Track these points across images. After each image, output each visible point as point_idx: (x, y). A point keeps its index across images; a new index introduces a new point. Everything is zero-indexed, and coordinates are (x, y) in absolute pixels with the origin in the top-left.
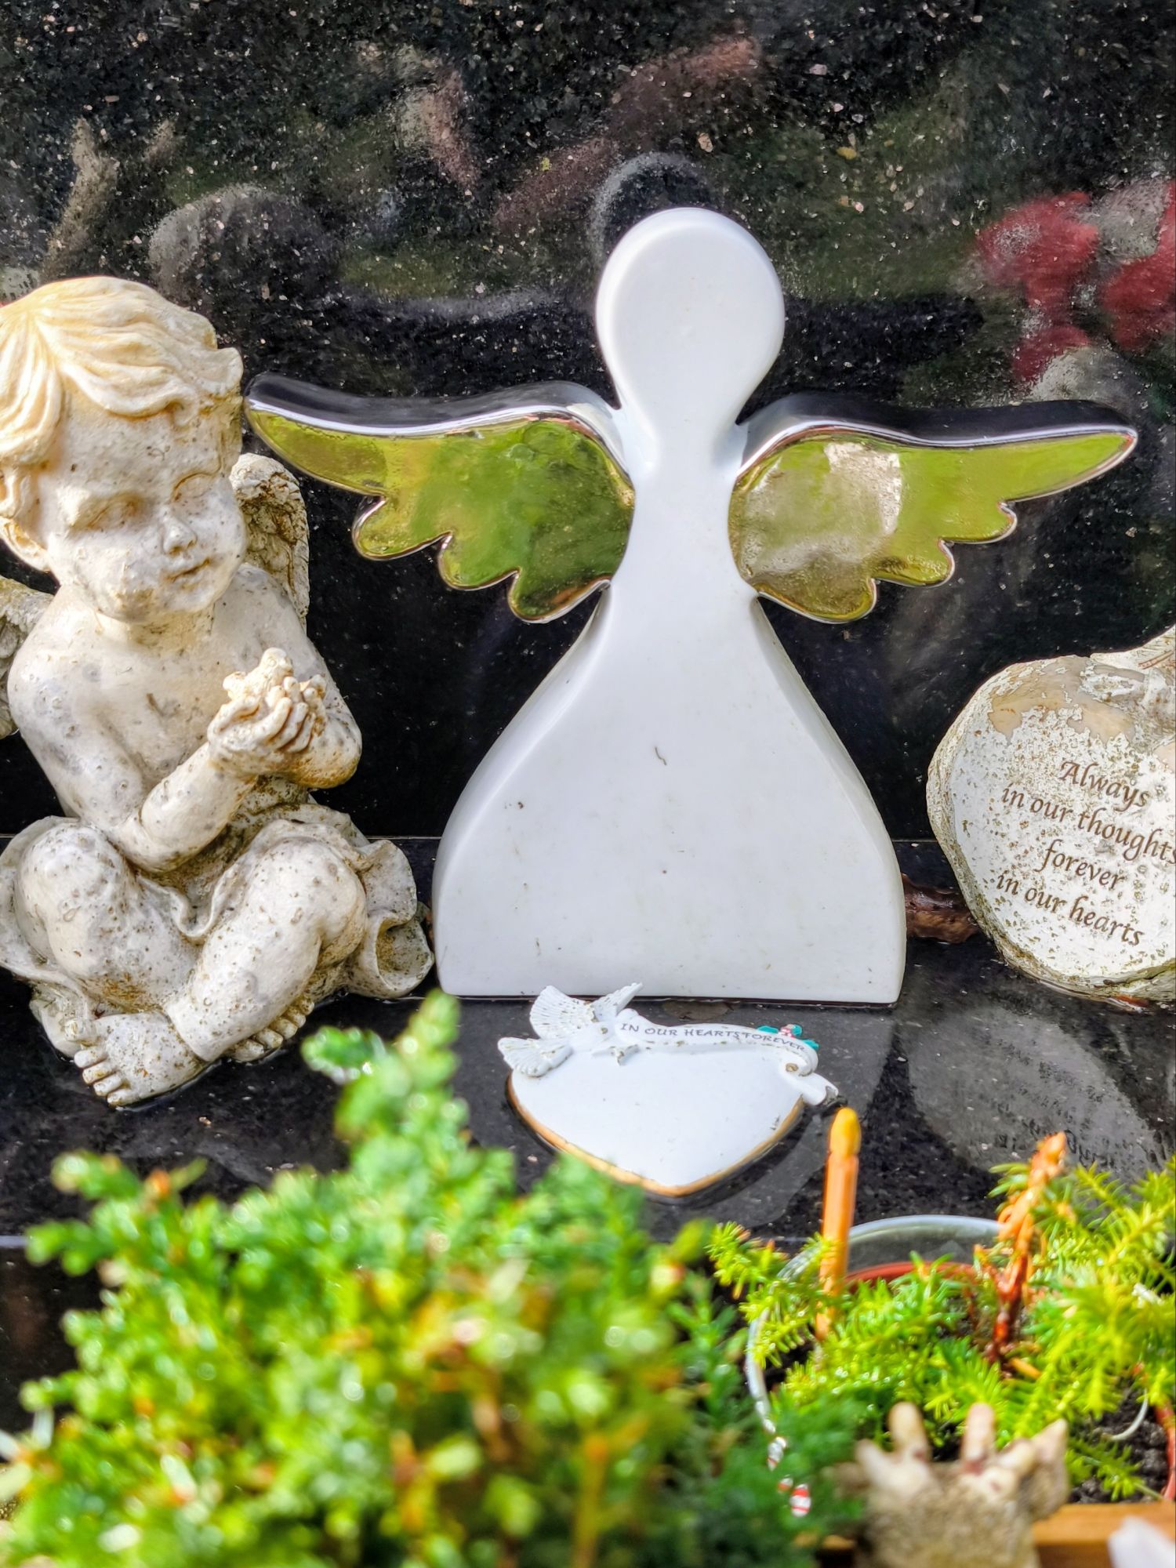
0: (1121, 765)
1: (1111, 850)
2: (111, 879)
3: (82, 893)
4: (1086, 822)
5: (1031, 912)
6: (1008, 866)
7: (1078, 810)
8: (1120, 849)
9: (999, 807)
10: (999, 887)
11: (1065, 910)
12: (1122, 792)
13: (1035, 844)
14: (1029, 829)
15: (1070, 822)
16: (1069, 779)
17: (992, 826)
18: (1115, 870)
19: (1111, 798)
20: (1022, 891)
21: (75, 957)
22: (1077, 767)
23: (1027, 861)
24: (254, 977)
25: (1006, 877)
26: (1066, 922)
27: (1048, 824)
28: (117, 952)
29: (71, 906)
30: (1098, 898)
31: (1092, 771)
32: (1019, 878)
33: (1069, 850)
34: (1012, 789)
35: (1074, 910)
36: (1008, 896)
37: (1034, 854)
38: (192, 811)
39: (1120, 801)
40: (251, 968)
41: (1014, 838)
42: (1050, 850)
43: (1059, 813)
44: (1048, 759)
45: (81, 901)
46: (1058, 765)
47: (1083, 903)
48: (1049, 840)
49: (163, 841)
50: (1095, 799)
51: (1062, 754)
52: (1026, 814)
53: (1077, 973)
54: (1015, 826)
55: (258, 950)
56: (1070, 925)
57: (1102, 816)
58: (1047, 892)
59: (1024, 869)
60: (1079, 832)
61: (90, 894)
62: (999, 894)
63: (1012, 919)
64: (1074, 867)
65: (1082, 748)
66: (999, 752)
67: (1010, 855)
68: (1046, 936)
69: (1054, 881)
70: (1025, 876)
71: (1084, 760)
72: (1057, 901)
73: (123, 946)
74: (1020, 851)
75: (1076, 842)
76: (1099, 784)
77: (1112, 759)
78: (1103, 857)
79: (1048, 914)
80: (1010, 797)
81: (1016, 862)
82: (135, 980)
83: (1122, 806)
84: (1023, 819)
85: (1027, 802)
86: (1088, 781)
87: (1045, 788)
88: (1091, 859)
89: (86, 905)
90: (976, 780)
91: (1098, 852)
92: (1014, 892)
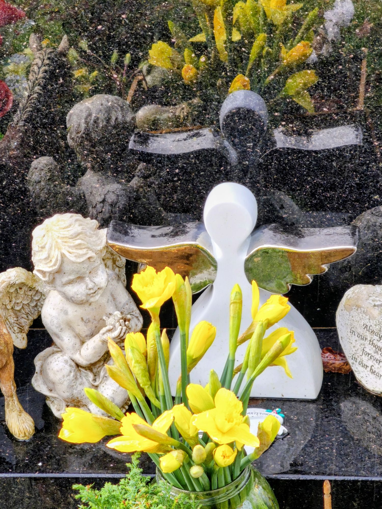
0: (377, 327)
1: (377, 352)
2: (72, 371)
3: (65, 376)
4: (371, 343)
5: (361, 369)
6: (353, 353)
7: (369, 339)
8: (380, 353)
9: (349, 334)
10: (352, 359)
11: (369, 369)
12: (378, 335)
13: (359, 347)
14: (357, 343)
15: (367, 342)
16: (366, 329)
17: (348, 340)
18: (379, 359)
19: (376, 337)
20: (358, 361)
21: (63, 393)
22: (367, 326)
23: (358, 352)
24: (113, 398)
25: (354, 356)
26: (369, 373)
27: (362, 342)
28: (75, 391)
29: (63, 380)
30: (376, 367)
31: (371, 328)
32: (357, 357)
33: (367, 350)
34: (352, 329)
35: (371, 369)
36: (354, 362)
37: (359, 350)
38: (95, 353)
39: (378, 338)
40: (112, 396)
41: (354, 344)
42: (363, 350)
43: (364, 339)
44: (360, 322)
45: (65, 378)
46: (362, 324)
47: (373, 368)
48: (363, 347)
49: (86, 360)
50: (372, 336)
51: (363, 322)
52: (357, 338)
53: (373, 389)
54: (354, 341)
55: (114, 390)
56: (370, 374)
57: (374, 342)
58: (364, 363)
59: (358, 355)
60: (369, 346)
61: (67, 376)
62: (352, 361)
63: (356, 370)
64: (370, 356)
65: (368, 320)
66: (348, 317)
67: (354, 350)
68: (364, 376)
69: (365, 359)
70: (358, 357)
71: (369, 324)
72: (367, 366)
73: (76, 390)
74: (356, 349)
75: (370, 349)
76: (373, 332)
77: (375, 325)
78: (376, 354)
79: (364, 369)
80: (352, 332)
81: (355, 352)
82: (79, 399)
83: (379, 340)
84: (356, 339)
85: (356, 334)
86: (370, 330)
87: (361, 331)
88: (373, 354)
89: (67, 379)
90: (343, 324)
91: (375, 353)
92: (356, 361)
